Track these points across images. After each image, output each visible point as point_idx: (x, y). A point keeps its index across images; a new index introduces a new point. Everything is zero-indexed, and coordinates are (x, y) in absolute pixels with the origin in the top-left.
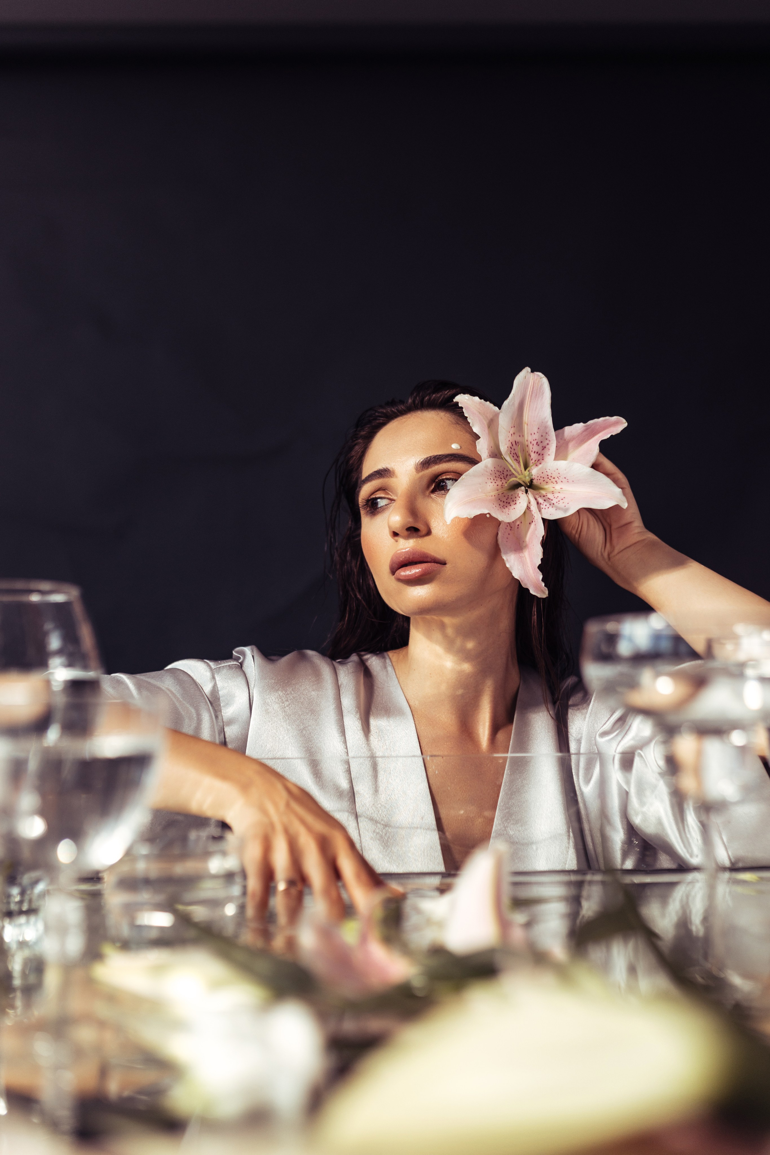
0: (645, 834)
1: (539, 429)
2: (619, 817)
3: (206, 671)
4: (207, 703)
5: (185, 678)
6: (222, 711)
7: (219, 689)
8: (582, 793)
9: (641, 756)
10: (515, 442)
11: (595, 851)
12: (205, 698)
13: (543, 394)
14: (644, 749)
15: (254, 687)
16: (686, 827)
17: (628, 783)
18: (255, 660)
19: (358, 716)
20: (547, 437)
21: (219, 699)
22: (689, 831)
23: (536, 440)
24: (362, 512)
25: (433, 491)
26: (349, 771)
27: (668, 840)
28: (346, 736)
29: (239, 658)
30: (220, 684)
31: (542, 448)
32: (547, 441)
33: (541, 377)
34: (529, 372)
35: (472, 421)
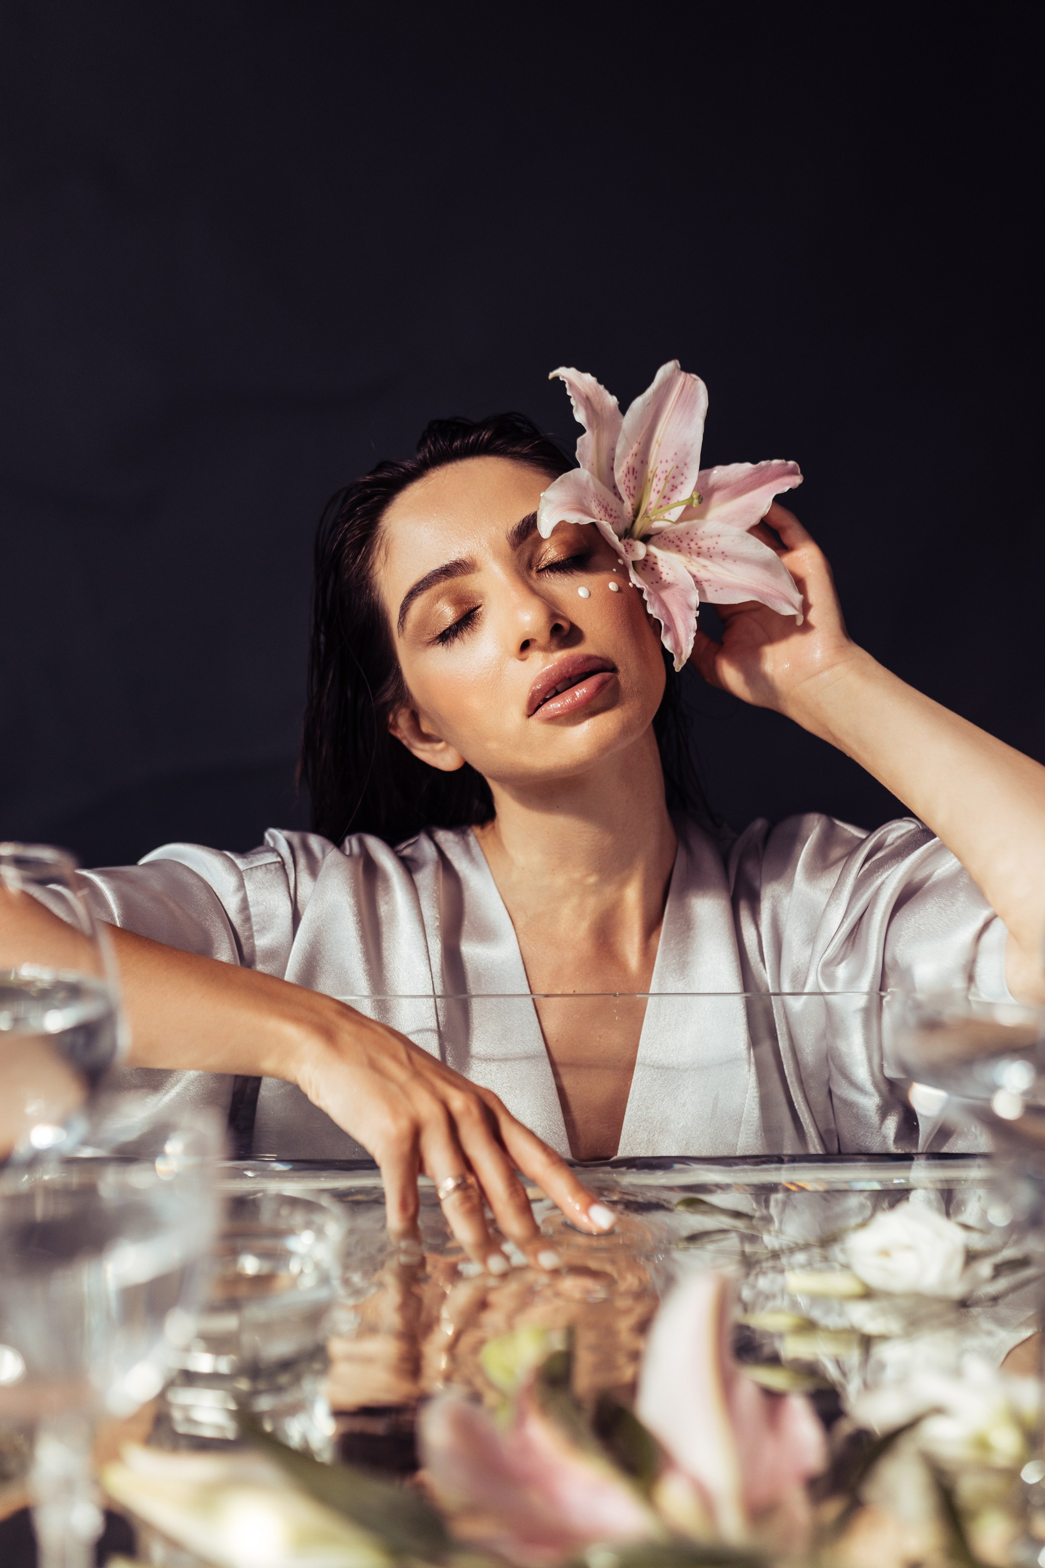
1: (676, 454)
7: (250, 904)
13: (696, 402)
20: (685, 471)
23: (666, 472)
30: (251, 896)
31: (671, 487)
32: (682, 479)
33: (695, 380)
34: (678, 367)
35: (576, 405)
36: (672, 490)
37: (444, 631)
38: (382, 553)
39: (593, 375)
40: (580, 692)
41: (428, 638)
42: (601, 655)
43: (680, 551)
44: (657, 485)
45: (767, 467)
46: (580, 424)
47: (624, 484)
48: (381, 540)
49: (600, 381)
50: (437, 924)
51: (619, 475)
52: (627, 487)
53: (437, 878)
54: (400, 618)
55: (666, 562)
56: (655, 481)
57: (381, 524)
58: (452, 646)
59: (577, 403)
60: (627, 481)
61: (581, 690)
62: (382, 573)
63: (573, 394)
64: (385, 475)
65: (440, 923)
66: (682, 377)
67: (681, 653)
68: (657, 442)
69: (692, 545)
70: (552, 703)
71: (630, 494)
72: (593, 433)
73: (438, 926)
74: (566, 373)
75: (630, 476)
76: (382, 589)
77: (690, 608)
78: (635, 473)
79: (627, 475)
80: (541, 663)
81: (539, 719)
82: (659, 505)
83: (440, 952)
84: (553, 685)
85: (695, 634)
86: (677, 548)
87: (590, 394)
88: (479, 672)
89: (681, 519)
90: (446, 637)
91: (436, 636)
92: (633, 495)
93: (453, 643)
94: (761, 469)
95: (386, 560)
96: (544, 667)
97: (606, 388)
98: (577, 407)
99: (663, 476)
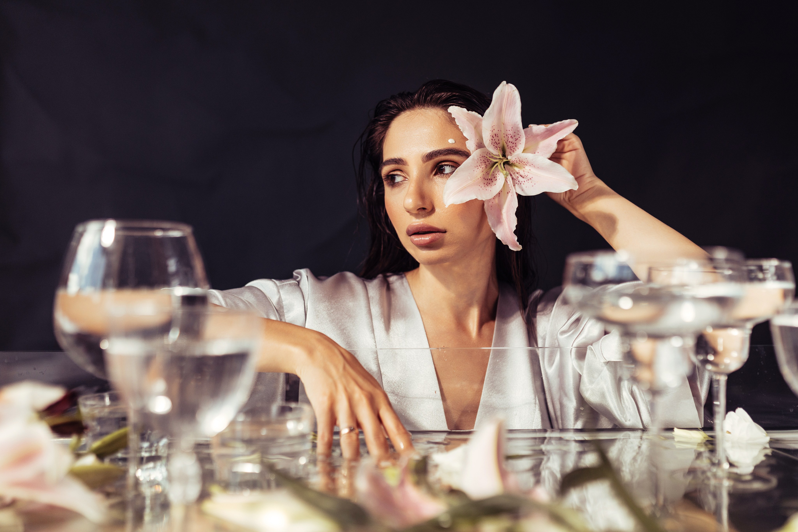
0: (592, 404)
1: (512, 128)
2: (573, 391)
3: (274, 287)
4: (274, 310)
5: (259, 293)
6: (285, 316)
7: (283, 300)
8: (546, 374)
9: (592, 350)
10: (495, 134)
11: (555, 414)
12: (273, 307)
13: (515, 104)
14: (593, 344)
15: (308, 299)
16: (622, 399)
17: (581, 368)
18: (309, 280)
19: (383, 320)
20: (519, 133)
21: (283, 307)
22: (624, 402)
24: (385, 183)
25: (435, 175)
26: (377, 358)
27: (609, 408)
28: (375, 334)
29: (298, 277)
30: (283, 297)
33: (514, 90)
36: (516, 140)
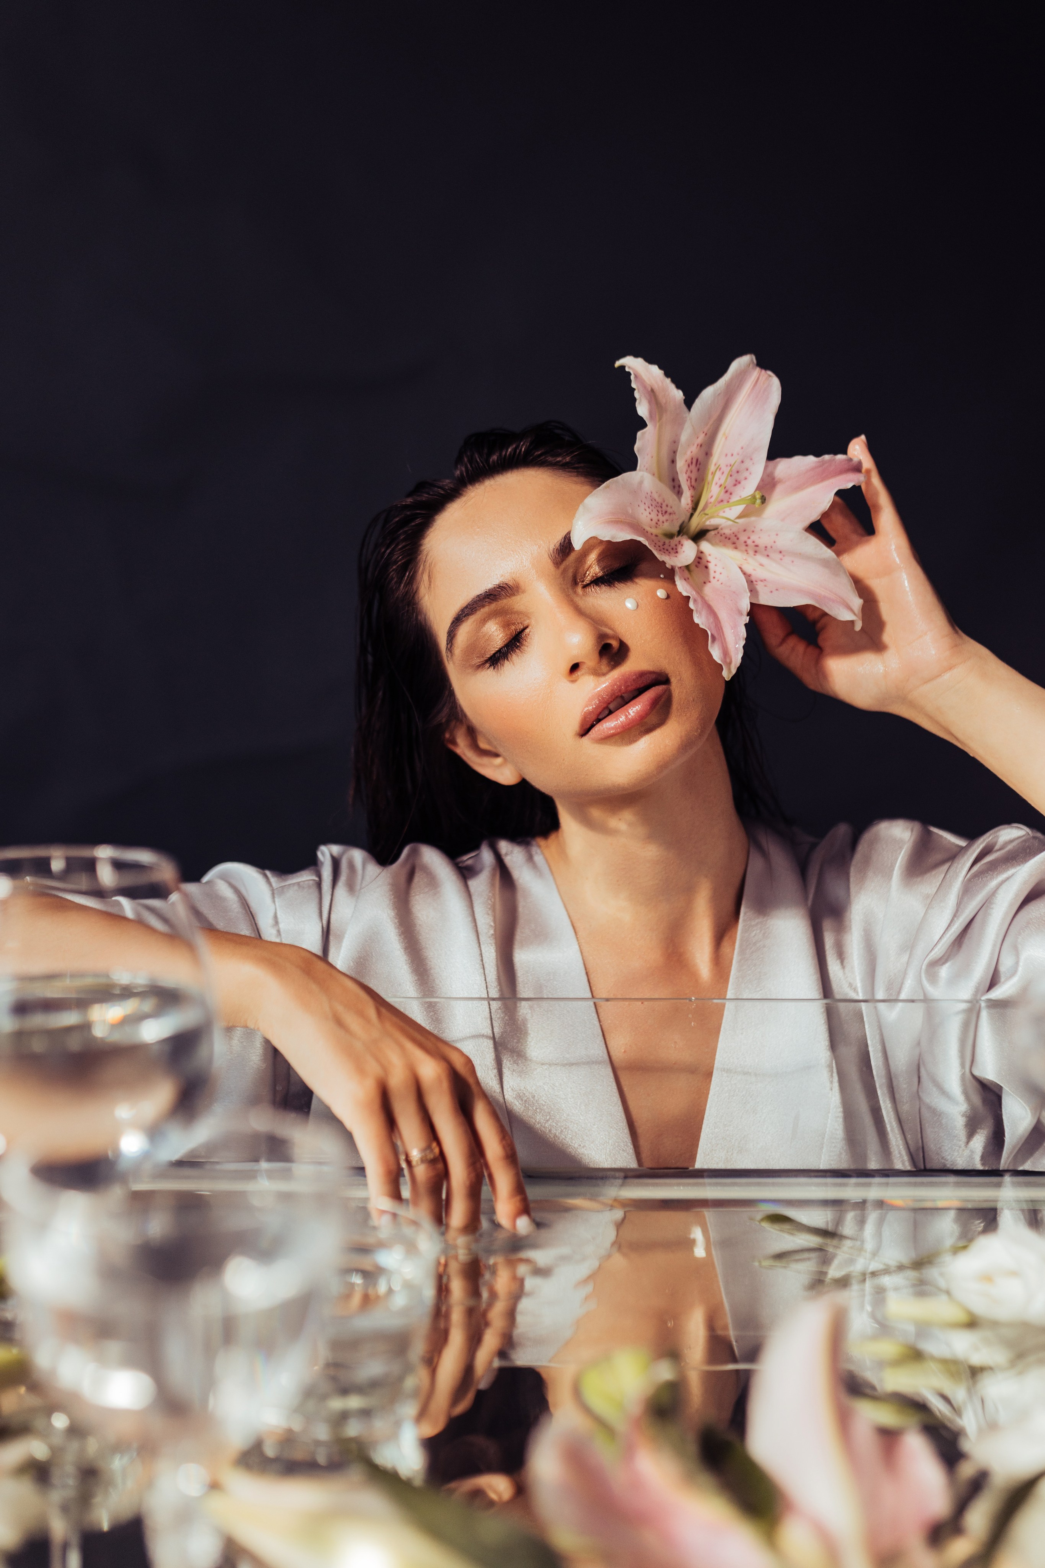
1: (741, 448)
20: (751, 464)
23: (730, 465)
31: (734, 482)
32: (746, 474)
33: (770, 376)
34: (753, 362)
35: (640, 398)
36: (735, 485)
37: (494, 654)
38: (425, 577)
39: (660, 368)
40: (634, 710)
41: (477, 661)
42: (654, 669)
43: (736, 548)
44: (720, 479)
45: (830, 461)
46: (641, 418)
47: (686, 473)
48: (424, 564)
49: (667, 375)
50: (492, 932)
51: (681, 464)
52: (689, 477)
53: (493, 885)
54: (447, 644)
55: (720, 560)
56: (718, 474)
57: (423, 548)
58: (502, 668)
59: (641, 396)
60: (689, 472)
61: (633, 707)
62: (426, 597)
63: (637, 386)
64: (425, 497)
65: (495, 931)
66: (757, 372)
67: (730, 663)
68: (724, 434)
69: (749, 542)
70: (606, 723)
71: (691, 486)
72: (655, 426)
73: (492, 935)
74: (632, 363)
75: (693, 467)
76: (428, 614)
77: (740, 613)
78: (698, 463)
79: (690, 465)
80: (592, 685)
81: (593, 739)
82: (719, 499)
83: (494, 962)
84: (605, 705)
85: (744, 642)
86: (734, 545)
87: (656, 387)
88: (530, 695)
89: (740, 517)
90: (496, 659)
91: (486, 659)
92: (693, 487)
93: (503, 666)
94: (824, 463)
95: (430, 585)
96: (596, 689)
97: (673, 381)
98: (640, 400)
99: (727, 470)
